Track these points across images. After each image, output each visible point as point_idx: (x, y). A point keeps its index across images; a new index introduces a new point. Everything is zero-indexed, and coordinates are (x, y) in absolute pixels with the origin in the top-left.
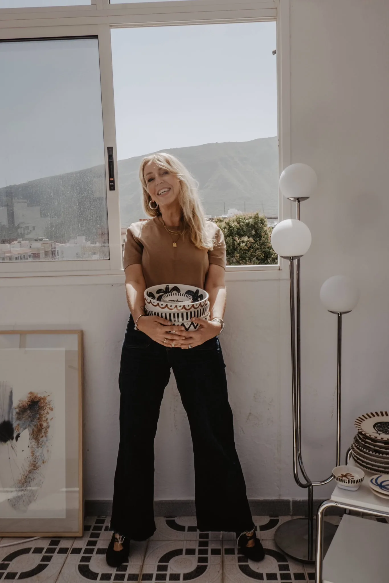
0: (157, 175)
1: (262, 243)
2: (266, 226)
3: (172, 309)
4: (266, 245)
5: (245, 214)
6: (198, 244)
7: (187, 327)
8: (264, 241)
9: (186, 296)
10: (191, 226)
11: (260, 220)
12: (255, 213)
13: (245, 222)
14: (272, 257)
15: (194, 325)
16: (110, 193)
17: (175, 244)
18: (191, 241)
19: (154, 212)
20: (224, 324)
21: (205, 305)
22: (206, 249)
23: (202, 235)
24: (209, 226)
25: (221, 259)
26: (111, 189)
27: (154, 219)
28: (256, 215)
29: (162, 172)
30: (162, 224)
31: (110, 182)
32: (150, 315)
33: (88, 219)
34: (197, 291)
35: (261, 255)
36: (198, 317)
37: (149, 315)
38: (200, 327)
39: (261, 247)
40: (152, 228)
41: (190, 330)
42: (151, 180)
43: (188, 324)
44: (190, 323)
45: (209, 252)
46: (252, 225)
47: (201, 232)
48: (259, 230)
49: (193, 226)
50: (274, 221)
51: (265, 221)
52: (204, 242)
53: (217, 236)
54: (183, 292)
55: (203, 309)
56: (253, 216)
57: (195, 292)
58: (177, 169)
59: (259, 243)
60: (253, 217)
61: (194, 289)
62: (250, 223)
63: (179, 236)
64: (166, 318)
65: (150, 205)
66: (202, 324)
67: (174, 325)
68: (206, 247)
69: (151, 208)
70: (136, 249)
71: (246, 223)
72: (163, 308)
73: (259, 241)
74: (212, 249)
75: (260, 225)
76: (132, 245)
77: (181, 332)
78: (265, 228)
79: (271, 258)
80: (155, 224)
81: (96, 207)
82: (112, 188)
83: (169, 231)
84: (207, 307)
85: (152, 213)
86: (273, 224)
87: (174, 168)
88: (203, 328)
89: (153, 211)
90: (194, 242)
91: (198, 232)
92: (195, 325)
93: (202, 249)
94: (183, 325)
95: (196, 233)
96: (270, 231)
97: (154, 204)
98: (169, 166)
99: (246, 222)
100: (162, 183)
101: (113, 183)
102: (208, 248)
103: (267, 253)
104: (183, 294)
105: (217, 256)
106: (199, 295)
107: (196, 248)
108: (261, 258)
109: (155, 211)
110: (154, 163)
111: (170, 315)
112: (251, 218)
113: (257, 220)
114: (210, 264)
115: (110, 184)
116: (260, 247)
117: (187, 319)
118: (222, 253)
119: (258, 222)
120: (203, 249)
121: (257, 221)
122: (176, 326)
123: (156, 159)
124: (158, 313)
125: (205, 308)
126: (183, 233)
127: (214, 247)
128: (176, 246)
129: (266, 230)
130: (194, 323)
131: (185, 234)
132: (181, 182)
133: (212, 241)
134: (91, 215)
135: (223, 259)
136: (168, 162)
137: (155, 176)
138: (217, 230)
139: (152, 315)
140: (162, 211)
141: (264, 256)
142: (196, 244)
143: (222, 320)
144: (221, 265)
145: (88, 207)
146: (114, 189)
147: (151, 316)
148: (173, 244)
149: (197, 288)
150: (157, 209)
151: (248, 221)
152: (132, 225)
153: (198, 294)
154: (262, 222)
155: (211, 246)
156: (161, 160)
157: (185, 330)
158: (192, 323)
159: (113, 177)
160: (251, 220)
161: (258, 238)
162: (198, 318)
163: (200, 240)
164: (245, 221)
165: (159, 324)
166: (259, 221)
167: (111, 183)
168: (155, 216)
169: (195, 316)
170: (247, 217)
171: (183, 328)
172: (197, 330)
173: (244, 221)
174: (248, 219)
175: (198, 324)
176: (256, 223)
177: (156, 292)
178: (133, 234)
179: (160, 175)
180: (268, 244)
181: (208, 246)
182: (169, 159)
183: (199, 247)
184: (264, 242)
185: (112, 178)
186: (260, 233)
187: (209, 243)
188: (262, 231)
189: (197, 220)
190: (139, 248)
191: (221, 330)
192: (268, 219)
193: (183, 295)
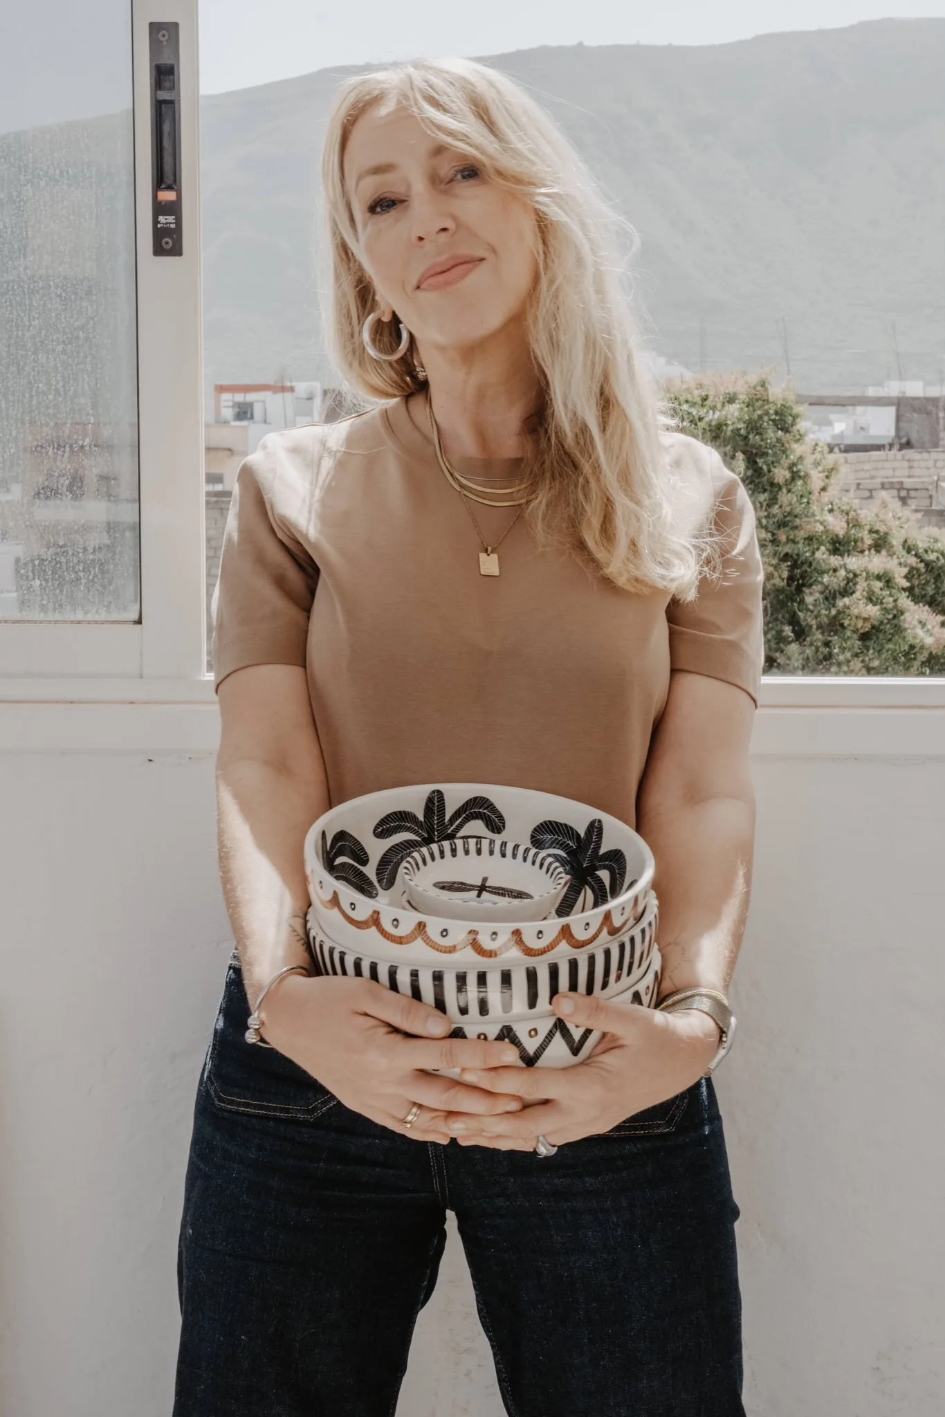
0: (419, 187)
1: (780, 516)
2: (799, 439)
3: (451, 950)
4: (796, 528)
5: (706, 381)
6: (616, 566)
7: (531, 1046)
8: (788, 509)
9: (534, 863)
10: (586, 468)
11: (776, 413)
12: (753, 379)
13: (707, 419)
14: (822, 583)
15: (566, 1034)
16: (155, 268)
17: (494, 557)
18: (581, 546)
19: (392, 373)
20: (733, 1020)
21: (632, 921)
22: (656, 591)
23: (645, 515)
24: (677, 463)
25: (733, 646)
26: (159, 250)
27: (385, 415)
28: (755, 388)
29: (446, 169)
30: (428, 440)
31: (159, 209)
32: (335, 973)
33: (34, 403)
34: (595, 829)
35: (776, 574)
36: (590, 990)
37: (327, 974)
38: (599, 1043)
39: (773, 534)
40: (371, 464)
41: (539, 1063)
42: (382, 205)
43: (533, 1032)
44: (545, 1026)
45: (675, 611)
46: (736, 432)
47: (638, 502)
48: (766, 454)
49: (596, 468)
50: (832, 417)
51: (795, 417)
52: (653, 554)
53: (723, 519)
54: (518, 831)
55: (622, 947)
56: (743, 390)
57: (582, 835)
58: (532, 158)
59: (767, 517)
60: (742, 397)
61: (577, 815)
62: (726, 425)
63: (518, 515)
64: (416, 994)
65: (366, 336)
66: (614, 1028)
67: (458, 1034)
68: (661, 584)
69: (371, 352)
70: (280, 582)
71: (710, 425)
72: (399, 940)
73: (769, 506)
74: (691, 596)
75: (772, 434)
76: (260, 559)
77: (493, 1073)
78: (798, 449)
79: (818, 588)
80: (390, 446)
81: (78, 338)
82: (168, 242)
83: (461, 486)
84: (643, 931)
85: (377, 382)
86: (824, 428)
87: (517, 153)
88: (616, 1051)
89: (386, 367)
90: (599, 554)
91: (621, 501)
92: (577, 1034)
93: (641, 592)
94: (507, 1034)
95: (608, 504)
96: (819, 464)
97: (390, 330)
98: (492, 138)
99: (711, 421)
100: (444, 230)
101: (171, 219)
102: (673, 587)
103: (803, 563)
104: (516, 847)
105: (718, 629)
106: (602, 851)
107: (608, 583)
108: (774, 585)
109: (396, 372)
110: (404, 115)
111: (438, 977)
112: (731, 400)
113: (759, 412)
114: (674, 671)
115: (156, 222)
116: (769, 535)
117: (532, 1003)
118: (746, 615)
119: (766, 418)
120: (646, 591)
121: (760, 417)
122: (472, 1040)
123: (421, 91)
124: (374, 968)
125: (632, 940)
126: (542, 499)
127: (703, 583)
128: (497, 573)
129: (801, 458)
130: (571, 1027)
131: (547, 506)
132: (544, 227)
133: (695, 547)
134: (49, 384)
135: (744, 645)
136: (482, 113)
137: (409, 186)
138: (719, 484)
139: (344, 973)
140: (433, 366)
141: (791, 579)
142: (608, 565)
143: (726, 1002)
144: (730, 679)
145: (33, 337)
146: (176, 251)
147: (340, 978)
148: (483, 556)
149: (597, 814)
150: (402, 358)
151: (717, 414)
152: (265, 447)
153: (598, 847)
154: (784, 421)
155: (686, 579)
156: (442, 99)
157: (522, 1064)
158: (560, 1025)
159: (174, 185)
160: (733, 410)
161: (765, 491)
162: (589, 999)
163: (633, 544)
164: (707, 412)
165: (384, 1030)
166: (767, 413)
167: (161, 218)
168: (394, 396)
169: (573, 987)
170: (715, 398)
171: (510, 1055)
172: (583, 1063)
173: (702, 412)
174: (719, 406)
175: (588, 1032)
176: (754, 427)
177: (373, 827)
178: (266, 497)
179: (440, 184)
180: (809, 523)
181: (672, 580)
182: (489, 95)
183: (622, 581)
184: (789, 514)
185: (170, 188)
186: (769, 471)
187: (676, 562)
188: (778, 462)
189: (623, 434)
190: (293, 575)
191: (716, 1053)
192: (810, 404)
193: (514, 856)
